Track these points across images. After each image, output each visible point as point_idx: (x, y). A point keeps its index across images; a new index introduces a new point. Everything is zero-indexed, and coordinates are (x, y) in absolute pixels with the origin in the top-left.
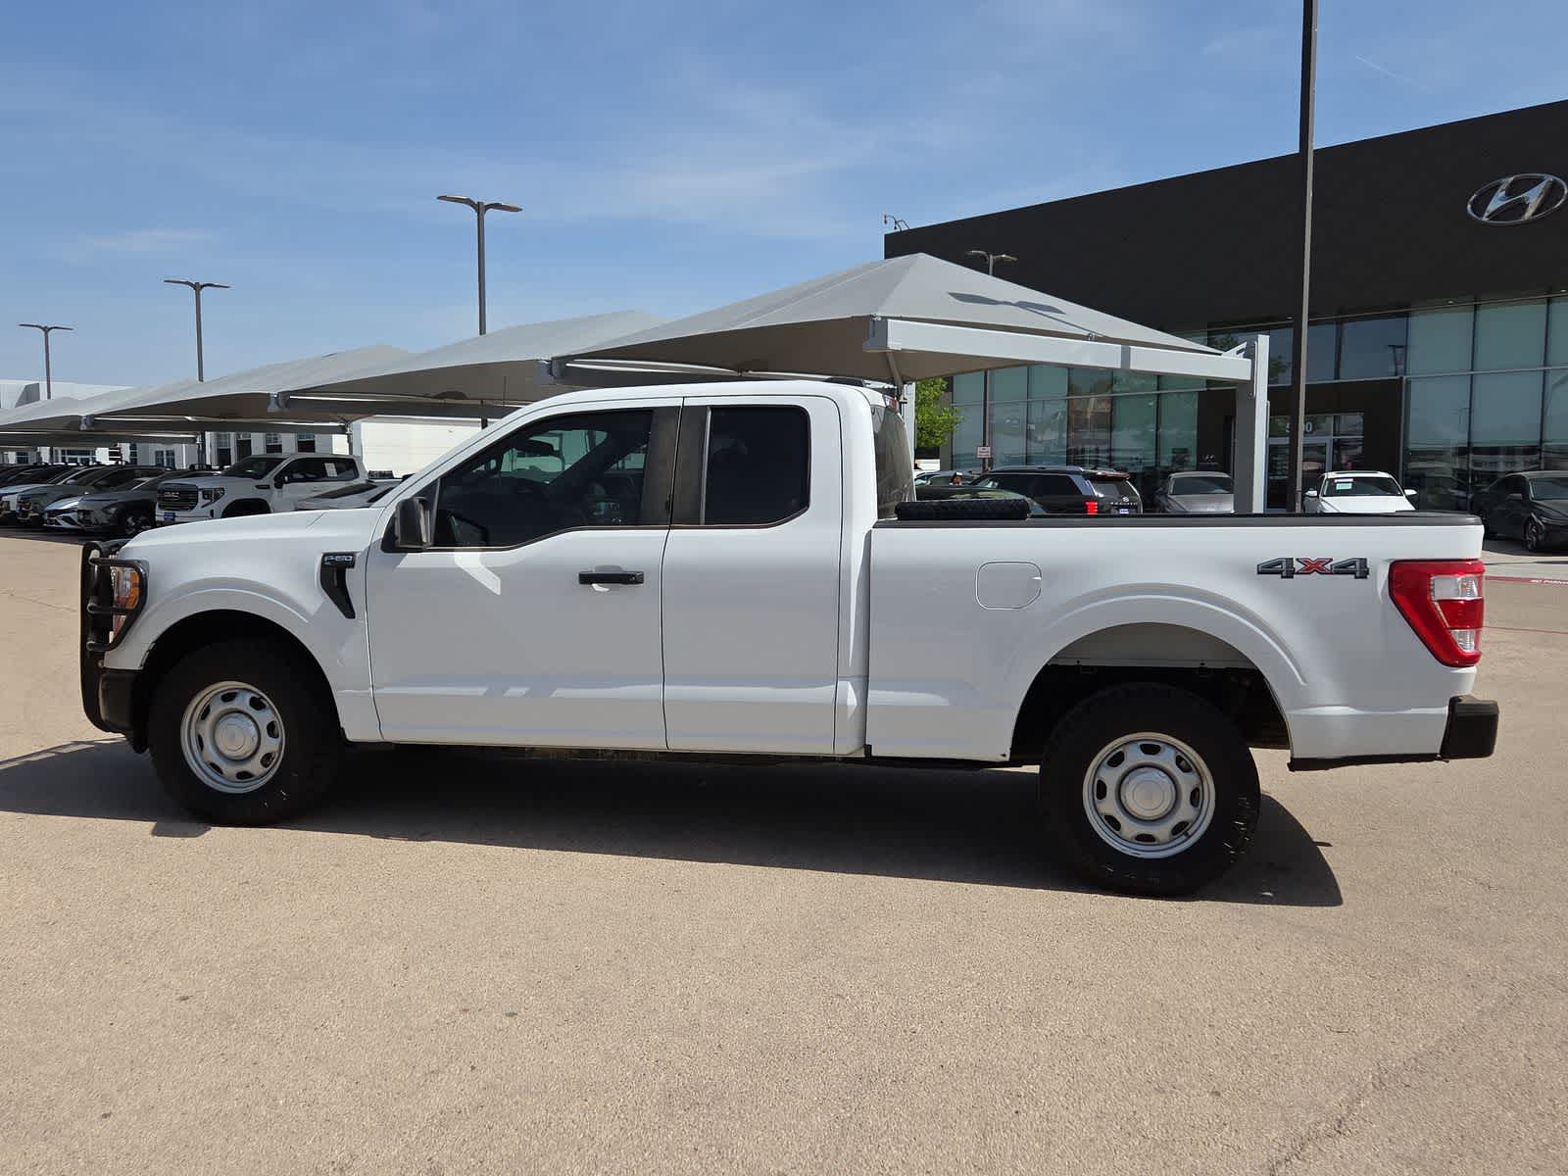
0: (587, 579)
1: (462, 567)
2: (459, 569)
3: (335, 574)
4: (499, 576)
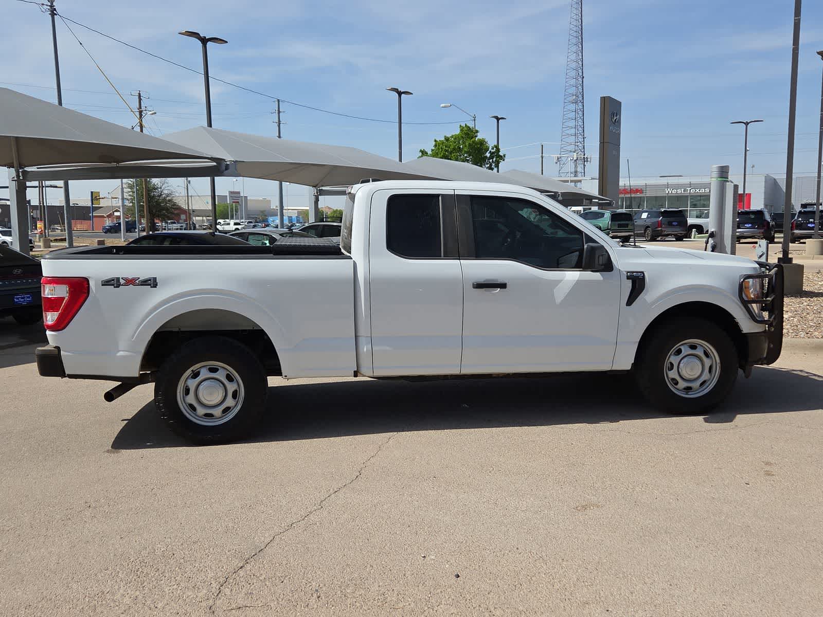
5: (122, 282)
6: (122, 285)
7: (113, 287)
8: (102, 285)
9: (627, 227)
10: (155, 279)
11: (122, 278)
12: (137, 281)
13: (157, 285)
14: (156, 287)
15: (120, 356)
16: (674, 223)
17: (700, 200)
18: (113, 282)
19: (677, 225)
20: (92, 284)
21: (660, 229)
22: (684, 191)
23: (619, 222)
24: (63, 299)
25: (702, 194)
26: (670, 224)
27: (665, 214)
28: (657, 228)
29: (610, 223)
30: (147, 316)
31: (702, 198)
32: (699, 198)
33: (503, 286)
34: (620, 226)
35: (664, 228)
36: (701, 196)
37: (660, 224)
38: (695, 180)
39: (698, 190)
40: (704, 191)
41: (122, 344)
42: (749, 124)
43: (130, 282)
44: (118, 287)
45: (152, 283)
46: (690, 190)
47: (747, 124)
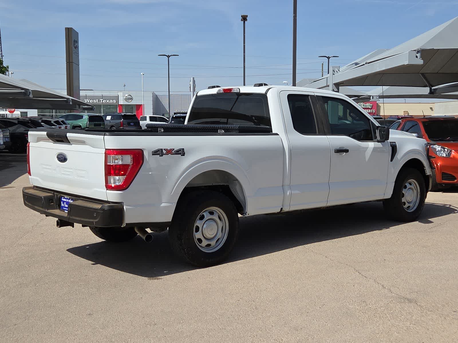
5: (164, 152)
6: (164, 154)
7: (159, 155)
8: (153, 155)
9: (100, 126)
10: (183, 149)
11: (164, 149)
12: (173, 152)
13: (184, 154)
14: (184, 155)
15: (163, 206)
16: (131, 124)
17: (110, 108)
18: (158, 152)
19: (133, 125)
20: (146, 154)
21: (122, 128)
22: (98, 101)
23: (95, 122)
24: (129, 165)
25: (111, 104)
26: (129, 124)
27: (125, 117)
28: (120, 127)
29: (88, 123)
30: (180, 177)
31: (111, 107)
32: (109, 107)
33: (347, 151)
34: (95, 125)
35: (125, 127)
36: (110, 105)
37: (122, 124)
38: (105, 94)
39: (108, 101)
40: (112, 102)
41: (165, 198)
42: (170, 57)
43: (169, 152)
44: (162, 156)
45: (181, 152)
46: (103, 100)
47: (169, 57)
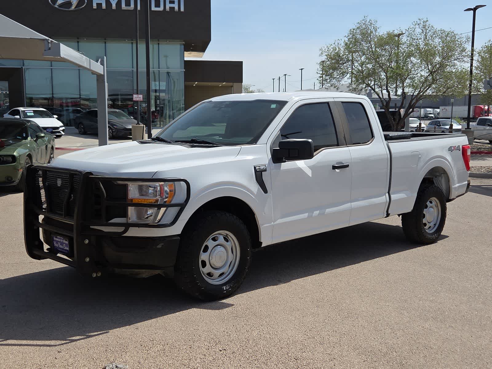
0: (334, 168)
1: (300, 167)
2: (300, 168)
3: (259, 174)
4: (311, 170)
